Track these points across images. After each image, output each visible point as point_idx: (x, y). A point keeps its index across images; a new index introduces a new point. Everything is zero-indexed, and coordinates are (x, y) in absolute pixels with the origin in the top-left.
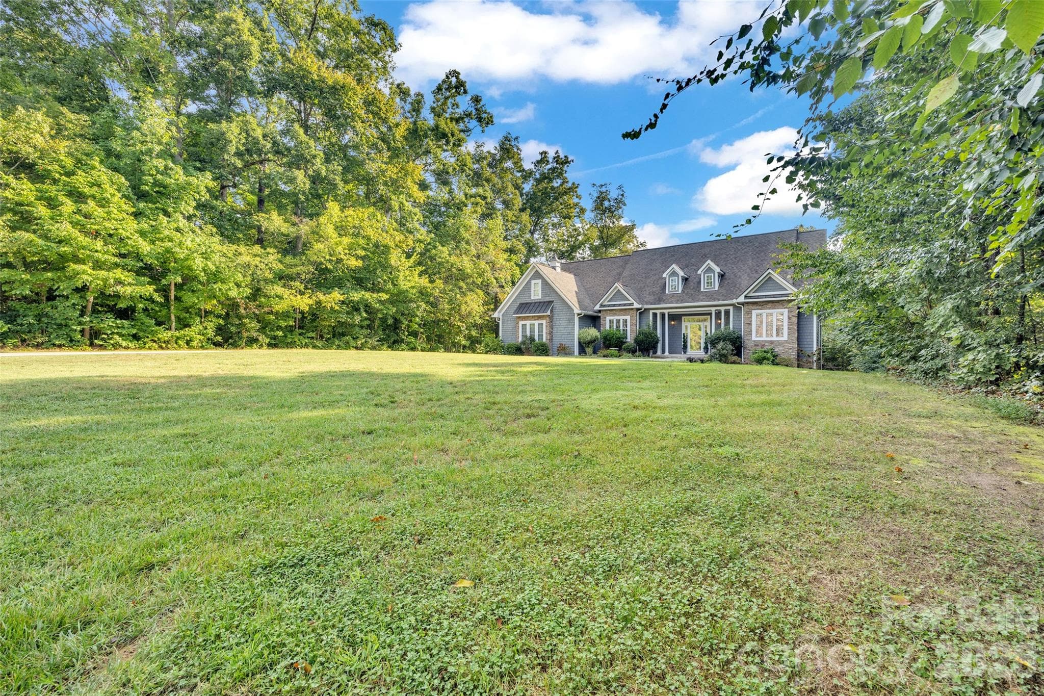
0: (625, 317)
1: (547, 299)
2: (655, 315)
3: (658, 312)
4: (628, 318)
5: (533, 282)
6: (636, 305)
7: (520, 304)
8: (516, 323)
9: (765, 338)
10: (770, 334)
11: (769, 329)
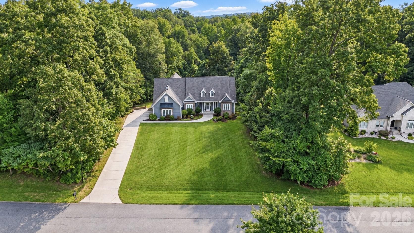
1: (171, 102)
2: (199, 104)
4: (192, 105)
5: (165, 97)
6: (195, 102)
7: (161, 103)
8: (161, 109)
9: (225, 110)
10: (226, 109)
11: (226, 108)
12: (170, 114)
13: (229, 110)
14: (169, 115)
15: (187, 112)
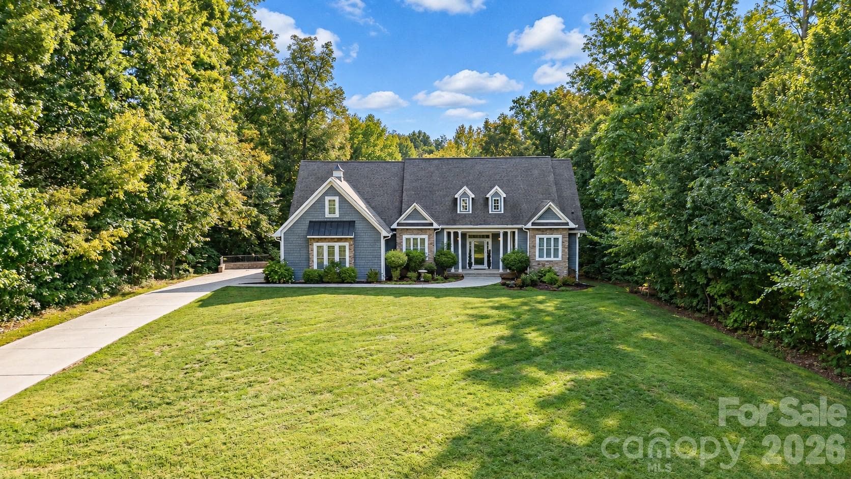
0: (423, 237)
1: (347, 218)
2: (449, 234)
3: (452, 231)
4: (426, 237)
5: (327, 198)
6: (436, 226)
7: (310, 222)
8: (308, 243)
9: (545, 259)
10: (548, 255)
11: (548, 251)
12: (343, 260)
13: (560, 258)
14: (337, 264)
15: (406, 258)
